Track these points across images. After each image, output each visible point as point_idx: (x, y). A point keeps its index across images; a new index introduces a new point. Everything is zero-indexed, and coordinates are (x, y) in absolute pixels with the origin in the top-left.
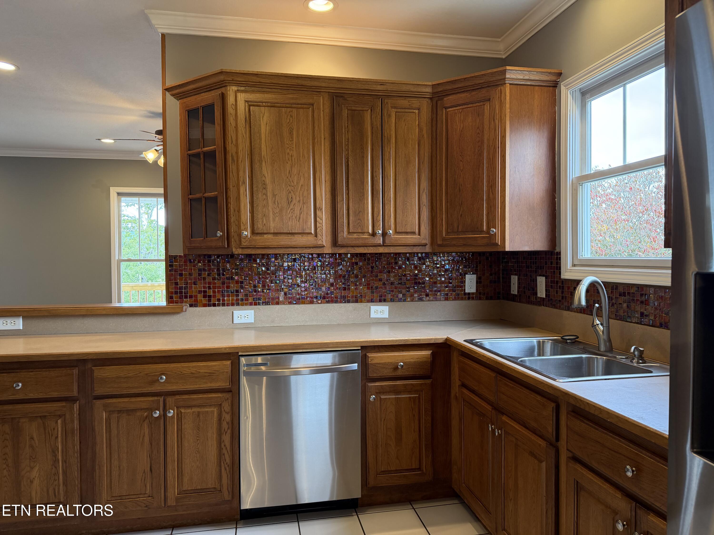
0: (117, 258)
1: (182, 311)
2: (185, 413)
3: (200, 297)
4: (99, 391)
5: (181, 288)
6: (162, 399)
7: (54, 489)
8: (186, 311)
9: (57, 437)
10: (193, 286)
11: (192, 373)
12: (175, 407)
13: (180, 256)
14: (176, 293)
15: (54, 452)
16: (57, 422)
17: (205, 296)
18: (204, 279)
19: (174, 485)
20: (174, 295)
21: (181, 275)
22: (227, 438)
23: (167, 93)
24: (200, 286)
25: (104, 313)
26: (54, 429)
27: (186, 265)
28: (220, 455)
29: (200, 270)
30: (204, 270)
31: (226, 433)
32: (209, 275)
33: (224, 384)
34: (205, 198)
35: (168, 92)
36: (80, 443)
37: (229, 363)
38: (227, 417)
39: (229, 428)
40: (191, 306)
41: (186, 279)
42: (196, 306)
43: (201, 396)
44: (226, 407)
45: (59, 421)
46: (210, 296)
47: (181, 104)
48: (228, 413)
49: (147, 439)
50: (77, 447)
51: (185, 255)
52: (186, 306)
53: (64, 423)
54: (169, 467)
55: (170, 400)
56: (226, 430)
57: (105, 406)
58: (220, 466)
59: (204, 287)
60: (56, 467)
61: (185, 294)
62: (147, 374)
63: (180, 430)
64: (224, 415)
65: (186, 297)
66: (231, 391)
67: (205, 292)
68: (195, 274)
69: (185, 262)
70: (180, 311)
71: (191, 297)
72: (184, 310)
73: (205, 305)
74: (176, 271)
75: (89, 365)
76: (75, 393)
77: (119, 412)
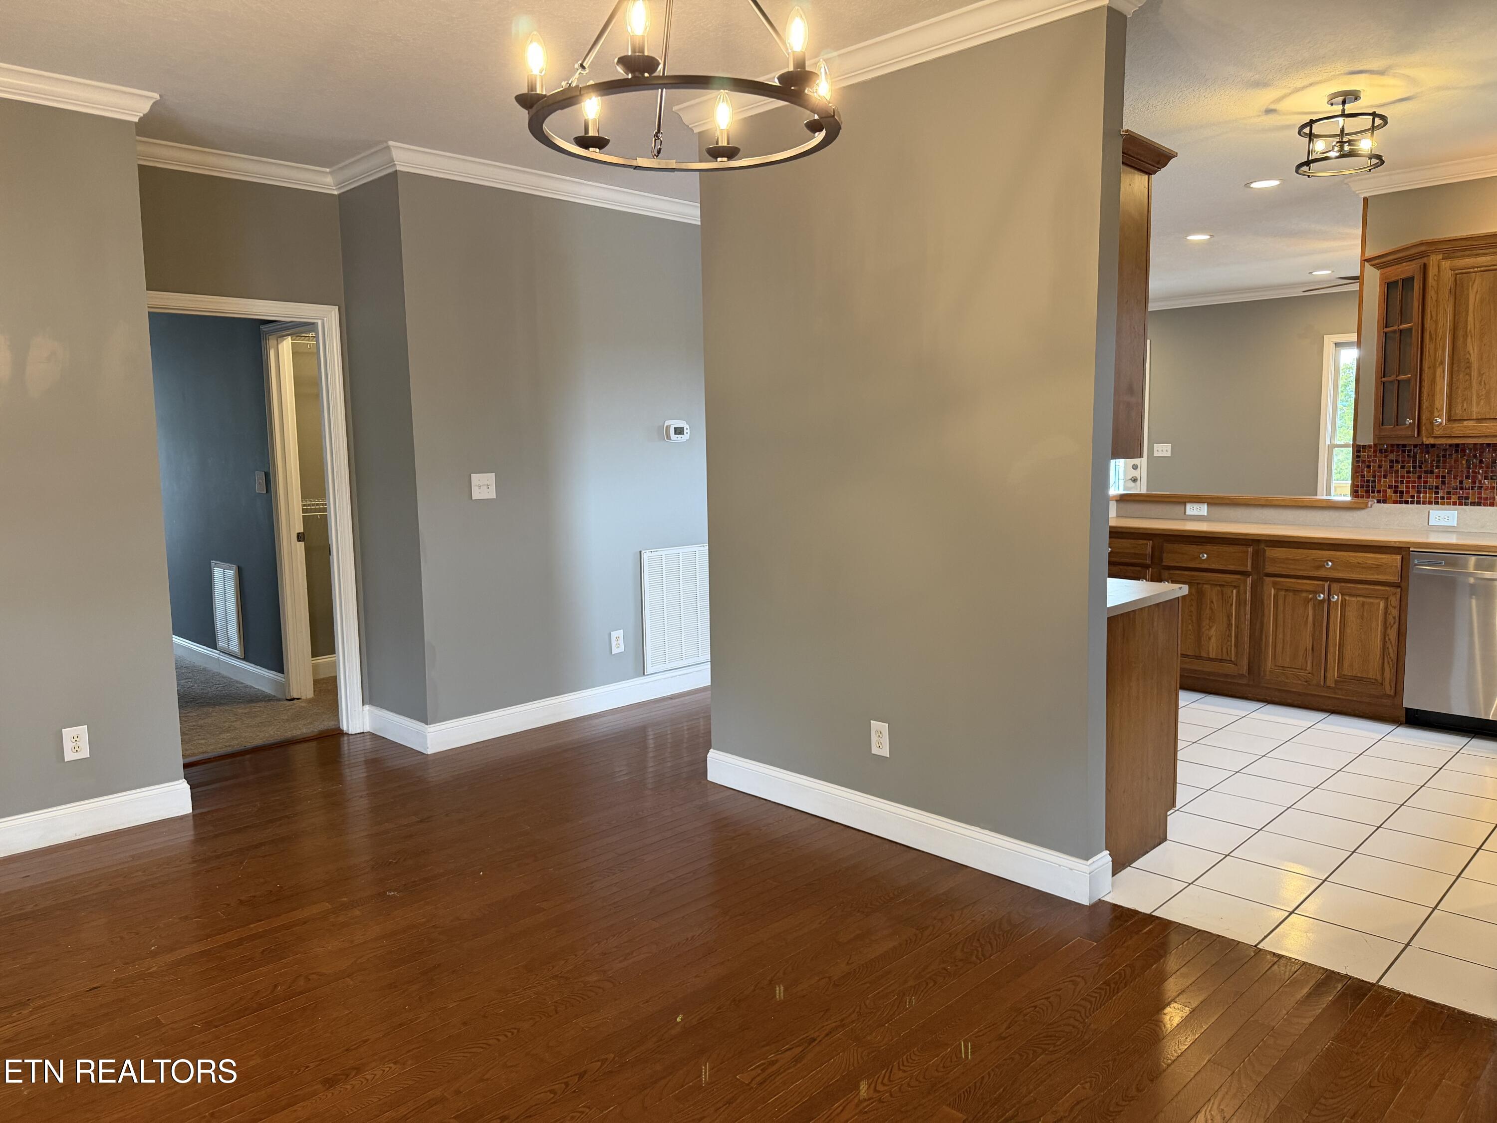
0: (1328, 442)
1: (1366, 507)
2: (1349, 600)
3: (1390, 492)
4: (1270, 569)
5: (1368, 481)
6: (1327, 584)
7: (1227, 649)
8: (1371, 507)
9: (1232, 605)
10: (1382, 479)
11: (1359, 563)
12: (1340, 594)
13: (1370, 446)
14: (1362, 487)
15: (1229, 617)
16: (1232, 592)
17: (1396, 492)
18: (1397, 471)
19: (1335, 667)
20: (1359, 489)
21: (1369, 467)
22: (1393, 634)
23: (1366, 263)
24: (1391, 480)
25: (1283, 503)
26: (1230, 597)
27: (1375, 456)
28: (1384, 649)
29: (1392, 461)
30: (1397, 462)
31: (1392, 627)
32: (1403, 467)
33: (1392, 578)
34: (1399, 381)
35: (1368, 262)
36: (1251, 613)
37: (1399, 557)
38: (1395, 612)
39: (1395, 623)
40: (1379, 502)
41: (1374, 471)
42: (1384, 502)
43: (1367, 586)
44: (1394, 601)
45: (1235, 591)
46: (1402, 492)
47: (1381, 274)
48: (1395, 608)
49: (1310, 619)
50: (1248, 617)
51: (1375, 445)
52: (1372, 502)
53: (1238, 593)
54: (1331, 649)
55: (1335, 586)
56: (1392, 624)
57: (1275, 584)
58: (1383, 659)
59: (1396, 481)
60: (1229, 630)
61: (1372, 487)
62: (1313, 559)
63: (1343, 616)
64: (1390, 608)
65: (1373, 492)
66: (1400, 587)
67: (1396, 487)
68: (1386, 465)
69: (1375, 451)
70: (1365, 507)
71: (1379, 492)
72: (1369, 506)
73: (1395, 502)
74: (1364, 462)
75: (1262, 546)
76: (1249, 569)
77: (1287, 590)
